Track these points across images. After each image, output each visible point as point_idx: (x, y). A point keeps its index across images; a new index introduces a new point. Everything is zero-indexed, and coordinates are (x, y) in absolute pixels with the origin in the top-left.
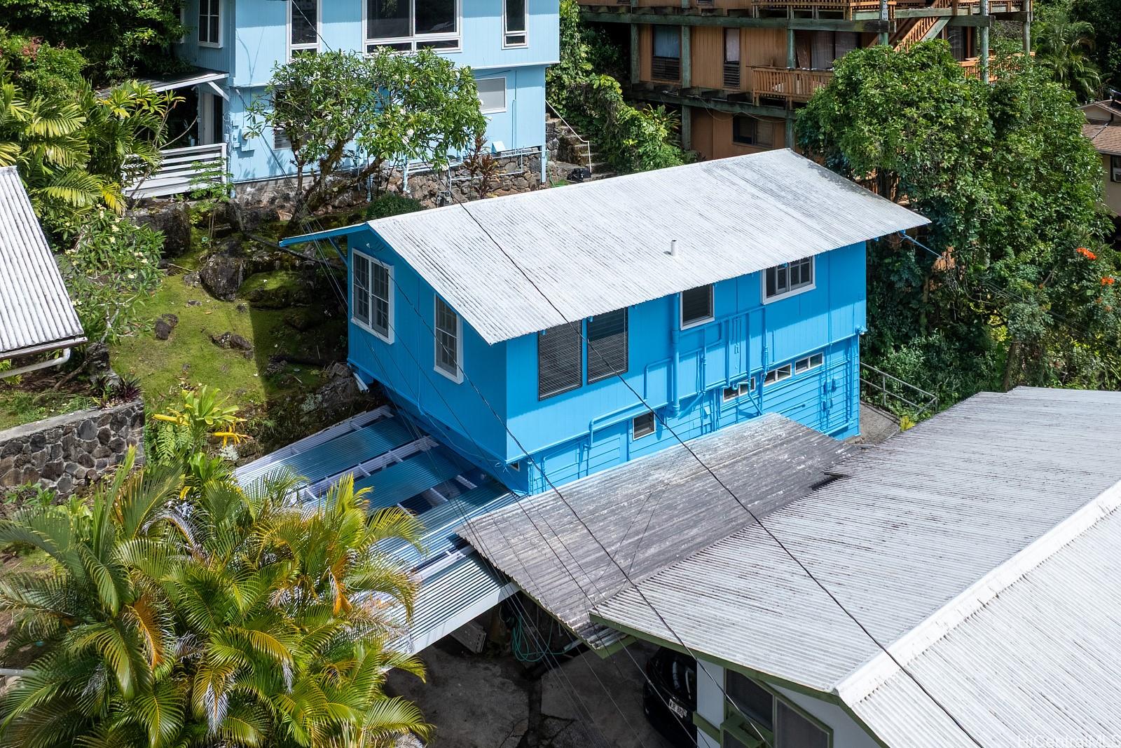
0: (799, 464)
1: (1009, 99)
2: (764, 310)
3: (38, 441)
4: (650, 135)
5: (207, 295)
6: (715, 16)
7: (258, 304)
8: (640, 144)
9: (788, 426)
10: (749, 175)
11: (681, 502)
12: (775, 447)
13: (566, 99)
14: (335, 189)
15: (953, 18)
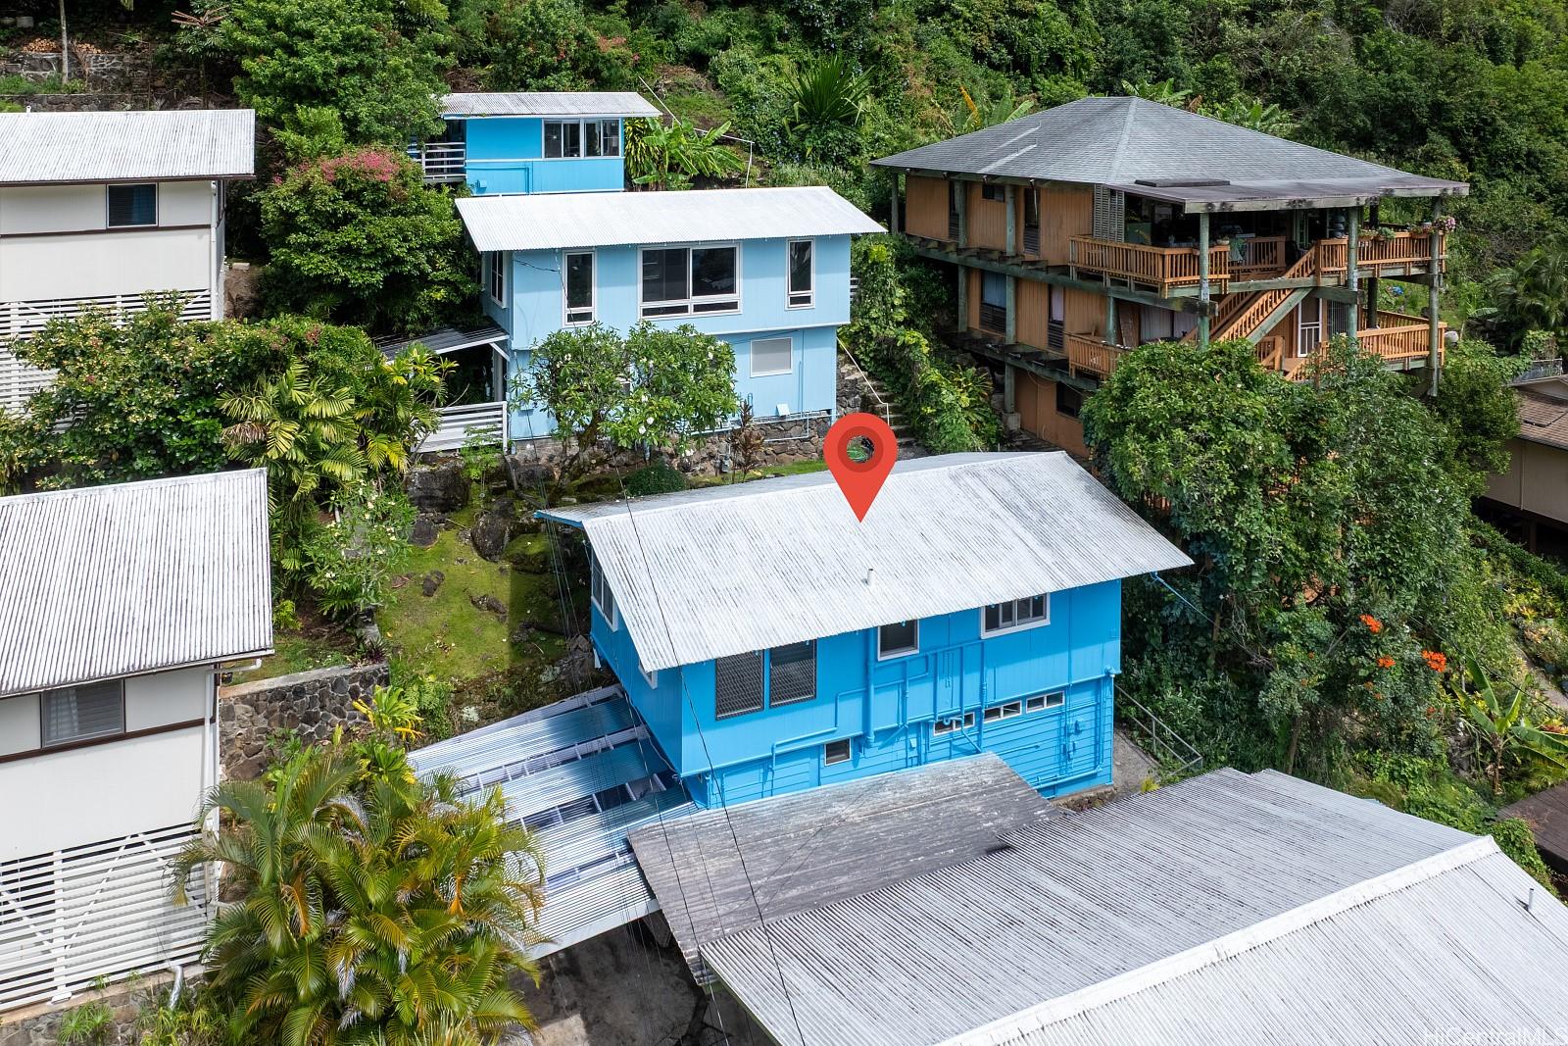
0: (987, 821)
1: (1317, 421)
2: (982, 644)
3: (299, 691)
4: (948, 404)
5: (476, 554)
6: (1037, 269)
7: (519, 567)
8: (937, 414)
9: (1000, 772)
10: (1002, 486)
11: (846, 843)
12: (974, 795)
13: (875, 351)
14: (594, 461)
15: (1316, 289)
